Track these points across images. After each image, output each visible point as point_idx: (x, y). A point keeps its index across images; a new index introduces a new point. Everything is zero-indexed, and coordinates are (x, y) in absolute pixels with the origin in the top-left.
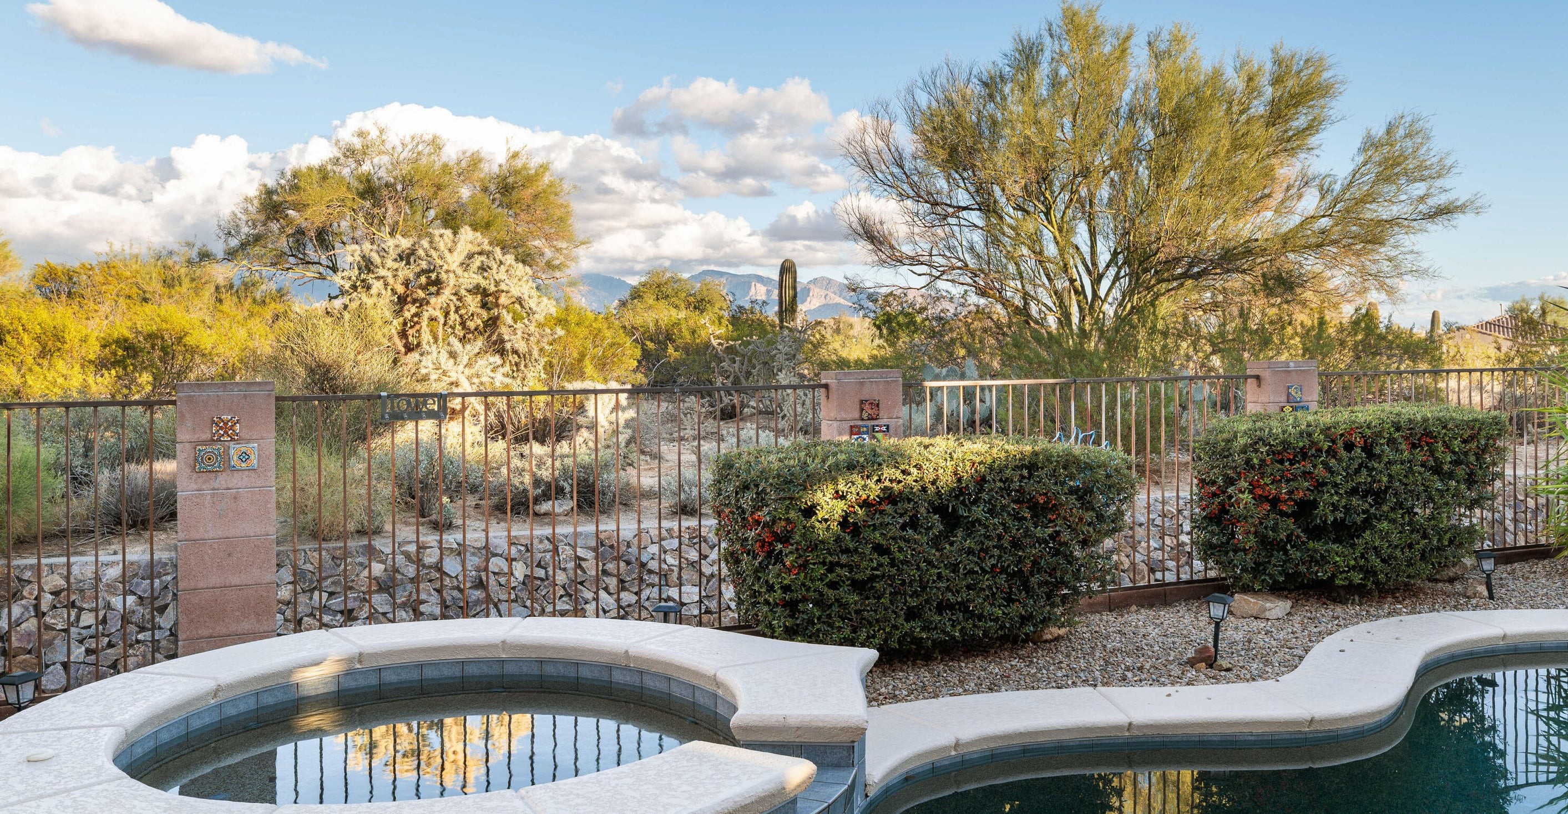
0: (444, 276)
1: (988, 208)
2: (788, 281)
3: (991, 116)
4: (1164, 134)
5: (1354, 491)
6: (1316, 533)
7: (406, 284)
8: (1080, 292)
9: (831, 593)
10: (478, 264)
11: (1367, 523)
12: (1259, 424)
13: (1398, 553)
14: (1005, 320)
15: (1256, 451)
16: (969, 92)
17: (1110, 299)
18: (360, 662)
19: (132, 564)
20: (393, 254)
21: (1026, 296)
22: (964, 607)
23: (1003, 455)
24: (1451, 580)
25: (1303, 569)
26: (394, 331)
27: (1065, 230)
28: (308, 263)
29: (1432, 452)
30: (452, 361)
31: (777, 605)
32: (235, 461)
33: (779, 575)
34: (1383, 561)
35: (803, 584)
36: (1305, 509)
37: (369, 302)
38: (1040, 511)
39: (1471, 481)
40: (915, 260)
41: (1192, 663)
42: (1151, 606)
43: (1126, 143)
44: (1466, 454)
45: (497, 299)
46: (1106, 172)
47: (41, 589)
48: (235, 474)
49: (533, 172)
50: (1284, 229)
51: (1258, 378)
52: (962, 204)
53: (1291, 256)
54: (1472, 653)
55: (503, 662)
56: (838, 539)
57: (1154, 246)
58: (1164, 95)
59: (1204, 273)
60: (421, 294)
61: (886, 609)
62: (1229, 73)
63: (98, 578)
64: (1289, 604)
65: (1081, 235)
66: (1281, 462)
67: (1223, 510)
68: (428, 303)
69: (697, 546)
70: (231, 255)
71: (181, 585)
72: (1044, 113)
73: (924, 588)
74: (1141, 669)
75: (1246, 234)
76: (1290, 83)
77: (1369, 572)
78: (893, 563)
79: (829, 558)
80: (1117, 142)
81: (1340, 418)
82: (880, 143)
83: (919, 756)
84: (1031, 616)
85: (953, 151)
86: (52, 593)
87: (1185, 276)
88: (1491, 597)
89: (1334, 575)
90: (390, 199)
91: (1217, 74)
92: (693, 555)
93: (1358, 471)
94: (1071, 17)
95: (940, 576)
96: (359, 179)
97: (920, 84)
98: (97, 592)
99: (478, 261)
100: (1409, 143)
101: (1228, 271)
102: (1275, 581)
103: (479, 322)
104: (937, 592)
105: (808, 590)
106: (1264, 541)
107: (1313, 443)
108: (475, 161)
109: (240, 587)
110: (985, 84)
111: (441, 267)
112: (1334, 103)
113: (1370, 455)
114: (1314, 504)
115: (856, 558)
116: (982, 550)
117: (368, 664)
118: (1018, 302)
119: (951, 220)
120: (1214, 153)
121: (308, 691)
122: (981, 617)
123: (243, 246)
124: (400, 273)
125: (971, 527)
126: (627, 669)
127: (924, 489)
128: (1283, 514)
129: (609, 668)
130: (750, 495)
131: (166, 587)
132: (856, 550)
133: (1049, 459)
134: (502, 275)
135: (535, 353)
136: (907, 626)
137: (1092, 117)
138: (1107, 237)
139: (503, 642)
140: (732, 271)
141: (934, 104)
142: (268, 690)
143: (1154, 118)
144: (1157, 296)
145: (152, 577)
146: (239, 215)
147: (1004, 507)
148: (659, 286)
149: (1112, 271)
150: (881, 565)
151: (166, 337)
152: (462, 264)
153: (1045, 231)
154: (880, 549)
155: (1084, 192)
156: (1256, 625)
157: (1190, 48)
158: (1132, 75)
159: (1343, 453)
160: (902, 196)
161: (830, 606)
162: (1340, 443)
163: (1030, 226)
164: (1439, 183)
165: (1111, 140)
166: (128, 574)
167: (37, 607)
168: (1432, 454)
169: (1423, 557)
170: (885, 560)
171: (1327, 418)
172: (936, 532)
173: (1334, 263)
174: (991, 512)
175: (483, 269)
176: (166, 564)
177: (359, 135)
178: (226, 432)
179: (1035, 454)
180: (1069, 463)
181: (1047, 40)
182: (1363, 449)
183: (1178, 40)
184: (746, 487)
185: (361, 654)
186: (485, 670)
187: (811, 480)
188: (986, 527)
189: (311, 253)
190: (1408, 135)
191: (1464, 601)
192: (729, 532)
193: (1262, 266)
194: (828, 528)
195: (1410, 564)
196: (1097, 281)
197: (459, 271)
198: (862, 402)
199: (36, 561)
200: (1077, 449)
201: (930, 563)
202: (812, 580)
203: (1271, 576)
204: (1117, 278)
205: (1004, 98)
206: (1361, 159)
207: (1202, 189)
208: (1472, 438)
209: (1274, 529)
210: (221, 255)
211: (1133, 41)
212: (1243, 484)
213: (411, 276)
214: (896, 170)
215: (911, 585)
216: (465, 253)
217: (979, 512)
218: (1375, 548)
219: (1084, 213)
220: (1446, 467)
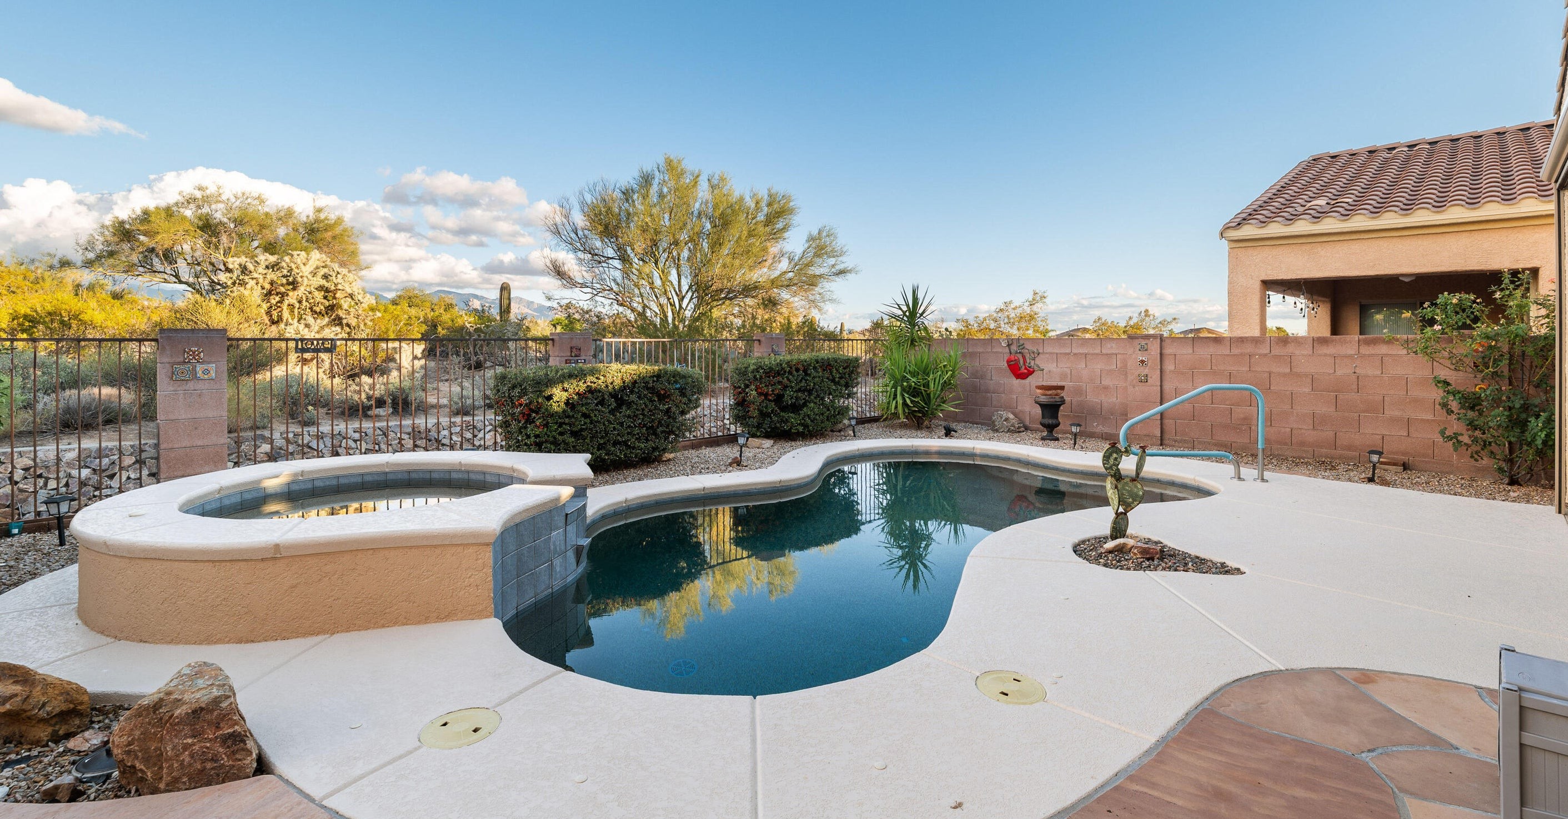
0: (299, 279)
1: (624, 259)
2: (505, 294)
3: (627, 210)
4: (715, 226)
5: (799, 390)
6: (784, 409)
7: (272, 283)
8: (673, 305)
9: (560, 438)
10: (322, 273)
11: (805, 405)
12: (760, 360)
13: (818, 417)
14: (633, 319)
15: (758, 372)
16: (614, 196)
17: (689, 308)
18: (302, 476)
19: (85, 449)
20: (263, 265)
21: (645, 307)
22: (625, 443)
23: (645, 371)
24: (840, 431)
25: (778, 425)
26: (263, 311)
27: (665, 274)
28: (155, 272)
29: (831, 373)
30: (307, 329)
31: (531, 445)
32: (200, 374)
33: (532, 430)
34: (812, 421)
35: (546, 434)
36: (779, 399)
37: (247, 293)
38: (663, 398)
39: (847, 386)
40: (583, 285)
41: (730, 464)
42: (712, 446)
43: (696, 229)
44: (845, 374)
45: (335, 294)
46: (686, 244)
47: (13, 467)
48: (200, 382)
49: (333, 221)
50: (772, 277)
51: (759, 341)
52: (610, 256)
53: (775, 290)
54: (845, 457)
55: (386, 473)
56: (564, 411)
57: (710, 283)
58: (715, 207)
59: (736, 297)
60: (282, 289)
61: (588, 445)
62: (747, 199)
63: (58, 459)
64: (772, 441)
65: (673, 276)
66: (769, 377)
67: (744, 400)
68: (287, 295)
69: (471, 431)
70: (88, 264)
71: (162, 446)
72: (655, 211)
73: (606, 435)
74: (708, 468)
75: (754, 279)
76: (775, 206)
77: (806, 426)
78: (591, 423)
79: (560, 420)
80: (692, 229)
81: (793, 357)
82: (564, 220)
83: (609, 506)
84: (657, 448)
85: (606, 227)
86: (23, 469)
87: (725, 298)
88: (855, 436)
89: (791, 428)
90: (225, 232)
91: (741, 199)
92: (469, 435)
93: (801, 381)
94: (669, 163)
95: (614, 428)
96: (200, 219)
97: (587, 189)
98: (58, 468)
99: (323, 271)
100: (828, 239)
101: (746, 297)
102: (767, 431)
103: (322, 307)
104: (613, 436)
105: (548, 436)
106: (761, 413)
107: (783, 369)
108: (289, 213)
109: (203, 447)
110: (624, 193)
111: (298, 274)
112: (795, 218)
113: (806, 374)
114: (783, 396)
115: (573, 420)
116: (634, 416)
117: (306, 477)
118: (640, 309)
119: (604, 265)
120: (740, 238)
121: (269, 491)
122: (634, 448)
123: (99, 257)
124: (268, 276)
125: (629, 405)
126: (460, 471)
127: (607, 386)
128: (770, 400)
129: (450, 472)
130: (517, 390)
131: (113, 463)
132: (573, 416)
133: (666, 373)
134: (340, 280)
135: (362, 326)
136: (598, 453)
137: (679, 214)
138: (686, 277)
139: (387, 463)
140: (460, 291)
141: (595, 201)
142: (248, 491)
143: (711, 218)
144: (712, 308)
145: (100, 457)
146: (97, 237)
147: (645, 396)
148: (410, 298)
149: (690, 294)
150: (585, 423)
151: (64, 314)
152: (312, 272)
153: (655, 273)
154: (585, 416)
155: (675, 253)
156: (757, 450)
157: (729, 184)
158: (700, 195)
159: (795, 373)
160: (575, 250)
161: (559, 445)
162: (794, 369)
163: (646, 270)
164: (840, 259)
165: (689, 227)
166: (83, 456)
167: (11, 479)
168: (831, 374)
169: (828, 420)
170: (588, 421)
171: (788, 358)
172: (613, 407)
173: (795, 294)
174: (639, 397)
175: (326, 277)
176: (112, 449)
177: (199, 189)
178: (194, 358)
179: (660, 370)
180: (675, 374)
181: (657, 173)
182: (803, 371)
183: (722, 179)
184: (514, 387)
185: (302, 472)
186: (376, 478)
187: (550, 382)
188: (637, 405)
189: (157, 265)
190: (828, 236)
191: (845, 438)
192: (503, 411)
193: (762, 294)
194: (559, 406)
195: (822, 422)
196: (681, 299)
197: (310, 277)
198: (571, 348)
199: (9, 450)
200: (679, 369)
201: (610, 422)
202: (551, 432)
203: (765, 429)
204: (691, 299)
205: (633, 201)
206: (806, 246)
207: (734, 255)
208: (847, 367)
209: (766, 407)
210: (79, 264)
211: (700, 178)
212: (753, 387)
213: (275, 279)
214: (573, 235)
215: (600, 433)
216: (315, 266)
217: (633, 397)
218: (808, 415)
219: (675, 264)
220: (837, 380)
